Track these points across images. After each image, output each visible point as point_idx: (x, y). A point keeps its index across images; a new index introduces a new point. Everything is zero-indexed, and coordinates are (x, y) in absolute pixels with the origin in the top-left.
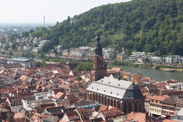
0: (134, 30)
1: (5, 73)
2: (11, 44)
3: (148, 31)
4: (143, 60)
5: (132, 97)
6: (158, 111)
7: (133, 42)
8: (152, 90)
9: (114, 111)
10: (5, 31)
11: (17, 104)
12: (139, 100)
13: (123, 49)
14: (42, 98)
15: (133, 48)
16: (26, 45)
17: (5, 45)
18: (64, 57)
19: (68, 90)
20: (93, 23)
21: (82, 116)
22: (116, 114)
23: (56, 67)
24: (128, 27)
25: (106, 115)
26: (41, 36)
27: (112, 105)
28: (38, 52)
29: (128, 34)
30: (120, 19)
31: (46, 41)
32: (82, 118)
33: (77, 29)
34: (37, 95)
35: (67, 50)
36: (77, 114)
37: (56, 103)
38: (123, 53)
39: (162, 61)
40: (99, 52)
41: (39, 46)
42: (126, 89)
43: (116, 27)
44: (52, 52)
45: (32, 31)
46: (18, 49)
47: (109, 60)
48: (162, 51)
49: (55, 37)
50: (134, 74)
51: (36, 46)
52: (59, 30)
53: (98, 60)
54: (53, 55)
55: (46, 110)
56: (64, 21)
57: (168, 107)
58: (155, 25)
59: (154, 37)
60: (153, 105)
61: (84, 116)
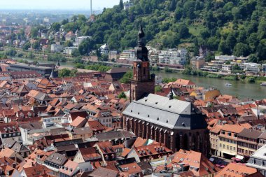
0: (219, 21)
1: (8, 86)
2: (32, 41)
3: (242, 23)
4: (231, 68)
5: (188, 126)
6: (231, 149)
7: (218, 40)
8: (229, 115)
9: (155, 147)
10: (30, 21)
11: (12, 134)
12: (200, 130)
13: (201, 50)
14: (52, 125)
15: (216, 49)
16: (55, 43)
17: (23, 42)
18: (111, 62)
19: (94, 114)
20: (157, 10)
21: (104, 155)
22: (158, 152)
23: (92, 78)
24: (211, 16)
25: (142, 154)
26: (79, 30)
27: (153, 138)
28: (72, 54)
29: (210, 27)
30: (199, 4)
31: (86, 37)
32: (105, 158)
33: (133, 20)
34: (45, 121)
35: (116, 52)
36: (97, 152)
37: (70, 134)
38: (201, 56)
39: (261, 70)
40: (143, 56)
41: (75, 44)
42: (180, 112)
43: (193, 17)
44: (94, 54)
45: (65, 22)
46: (43, 50)
47: (179, 67)
48: (262, 54)
49: (100, 32)
50: (207, 90)
51: (70, 45)
52: (105, 21)
53: (140, 67)
54: (95, 59)
55: (52, 145)
56: (115, 7)
57: (247, 143)
58: (254, 13)
59: (251, 32)
60: (224, 139)
61: (108, 155)
